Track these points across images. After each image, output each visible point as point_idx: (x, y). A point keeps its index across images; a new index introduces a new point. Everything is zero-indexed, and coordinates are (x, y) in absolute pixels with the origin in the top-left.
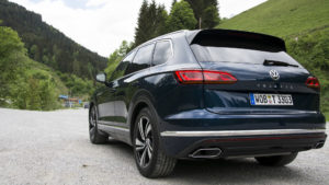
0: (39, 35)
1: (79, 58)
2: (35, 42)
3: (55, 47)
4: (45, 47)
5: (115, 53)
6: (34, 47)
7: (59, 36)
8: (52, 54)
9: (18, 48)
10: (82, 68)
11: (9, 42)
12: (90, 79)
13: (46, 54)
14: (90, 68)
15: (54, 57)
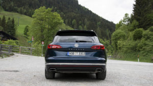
0: (77, 13)
1: (101, 26)
2: (75, 18)
3: (86, 20)
4: (80, 20)
5: (120, 22)
6: (74, 21)
7: (88, 13)
8: (84, 24)
9: (61, 24)
10: (102, 33)
11: (55, 21)
12: (108, 39)
13: (81, 25)
14: (108, 32)
15: (85, 27)
